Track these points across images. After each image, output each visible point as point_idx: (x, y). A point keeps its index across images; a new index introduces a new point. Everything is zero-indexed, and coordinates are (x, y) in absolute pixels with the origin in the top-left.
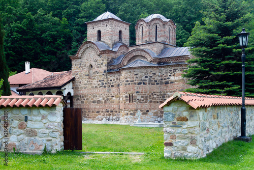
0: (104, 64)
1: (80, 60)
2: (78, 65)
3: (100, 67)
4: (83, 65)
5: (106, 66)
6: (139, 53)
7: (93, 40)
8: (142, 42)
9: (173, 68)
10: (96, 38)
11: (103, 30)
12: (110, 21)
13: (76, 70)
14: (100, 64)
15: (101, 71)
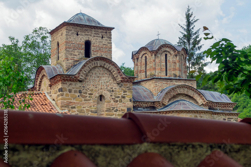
0: (127, 98)
1: (79, 84)
2: (75, 92)
3: (121, 101)
4: (86, 93)
5: (131, 101)
6: (185, 91)
7: (77, 54)
8: (166, 75)
9: (228, 117)
10: (83, 51)
11: (96, 41)
12: (108, 31)
13: (72, 101)
14: (120, 96)
15: (123, 108)
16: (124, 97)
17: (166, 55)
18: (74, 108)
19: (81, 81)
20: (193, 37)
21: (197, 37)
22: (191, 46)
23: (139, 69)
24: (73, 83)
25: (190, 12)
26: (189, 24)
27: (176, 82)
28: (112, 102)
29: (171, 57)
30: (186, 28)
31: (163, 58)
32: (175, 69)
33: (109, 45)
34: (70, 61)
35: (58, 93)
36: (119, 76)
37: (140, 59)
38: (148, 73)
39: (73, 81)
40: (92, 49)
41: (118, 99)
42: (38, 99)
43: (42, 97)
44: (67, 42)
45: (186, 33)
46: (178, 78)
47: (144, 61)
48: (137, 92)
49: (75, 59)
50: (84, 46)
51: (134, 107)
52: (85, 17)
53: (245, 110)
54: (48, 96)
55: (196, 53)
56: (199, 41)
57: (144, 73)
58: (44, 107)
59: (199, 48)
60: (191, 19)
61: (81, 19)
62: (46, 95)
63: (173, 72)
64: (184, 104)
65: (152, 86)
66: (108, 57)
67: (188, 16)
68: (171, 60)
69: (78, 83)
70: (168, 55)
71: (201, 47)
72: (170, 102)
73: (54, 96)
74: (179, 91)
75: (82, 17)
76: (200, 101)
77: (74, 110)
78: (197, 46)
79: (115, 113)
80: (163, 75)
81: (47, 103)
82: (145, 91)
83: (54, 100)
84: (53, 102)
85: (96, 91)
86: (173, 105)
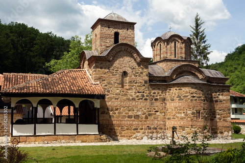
0: (144, 74)
2: (105, 68)
3: (140, 76)
4: (113, 70)
5: (147, 76)
6: (189, 69)
7: (109, 41)
8: (175, 57)
9: (222, 88)
10: (113, 40)
11: (122, 32)
12: (132, 26)
13: (103, 75)
14: (139, 72)
15: (141, 81)
16: (142, 73)
17: (175, 43)
18: (104, 80)
19: (109, 61)
20: (200, 34)
21: (203, 34)
22: (198, 40)
23: (156, 53)
24: (103, 62)
25: (198, 17)
26: (197, 25)
27: (183, 62)
28: (133, 76)
29: (179, 44)
30: (195, 28)
31: (173, 44)
32: (181, 53)
33: (132, 35)
34: (103, 47)
35: (93, 70)
36: (138, 58)
37: (156, 46)
38: (162, 56)
39: (104, 61)
40: (120, 39)
41: (137, 74)
42: (80, 74)
43: (83, 73)
44: (101, 33)
45: (195, 32)
46: (184, 59)
47: (159, 48)
48: (153, 70)
49: (107, 45)
50: (113, 36)
51: (149, 80)
52: (116, 16)
53: (238, 86)
54: (87, 73)
55: (202, 45)
56: (204, 37)
57: (159, 56)
58: (82, 80)
59: (204, 42)
60: (199, 22)
61: (112, 17)
62: (87, 71)
63: (180, 55)
64: (188, 78)
65: (164, 65)
66: (132, 44)
67: (197, 20)
68: (179, 46)
69: (108, 62)
70: (177, 43)
71: (205, 41)
72: (177, 77)
73: (91, 72)
74: (184, 69)
75: (113, 15)
76: (200, 76)
77: (104, 82)
78: (202, 41)
79: (135, 84)
80: (173, 57)
81: (85, 77)
82: (159, 69)
83: (91, 75)
84: (90, 77)
85: (121, 68)
86: (179, 79)
